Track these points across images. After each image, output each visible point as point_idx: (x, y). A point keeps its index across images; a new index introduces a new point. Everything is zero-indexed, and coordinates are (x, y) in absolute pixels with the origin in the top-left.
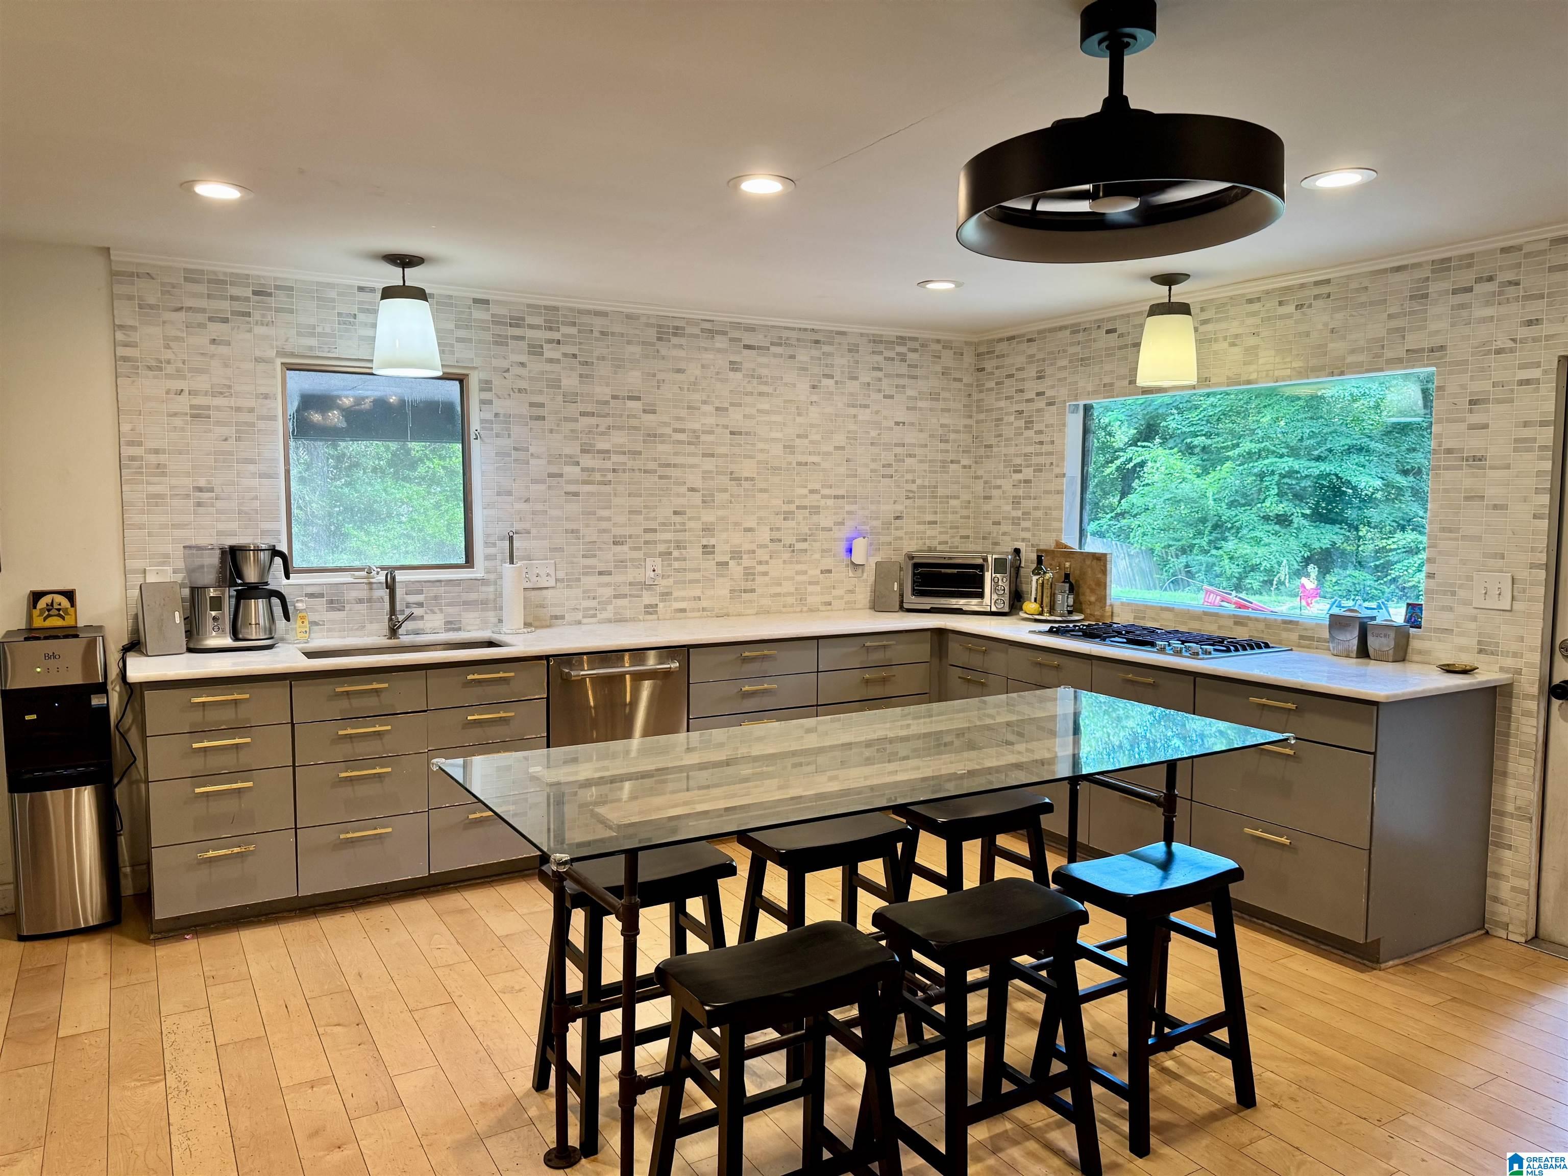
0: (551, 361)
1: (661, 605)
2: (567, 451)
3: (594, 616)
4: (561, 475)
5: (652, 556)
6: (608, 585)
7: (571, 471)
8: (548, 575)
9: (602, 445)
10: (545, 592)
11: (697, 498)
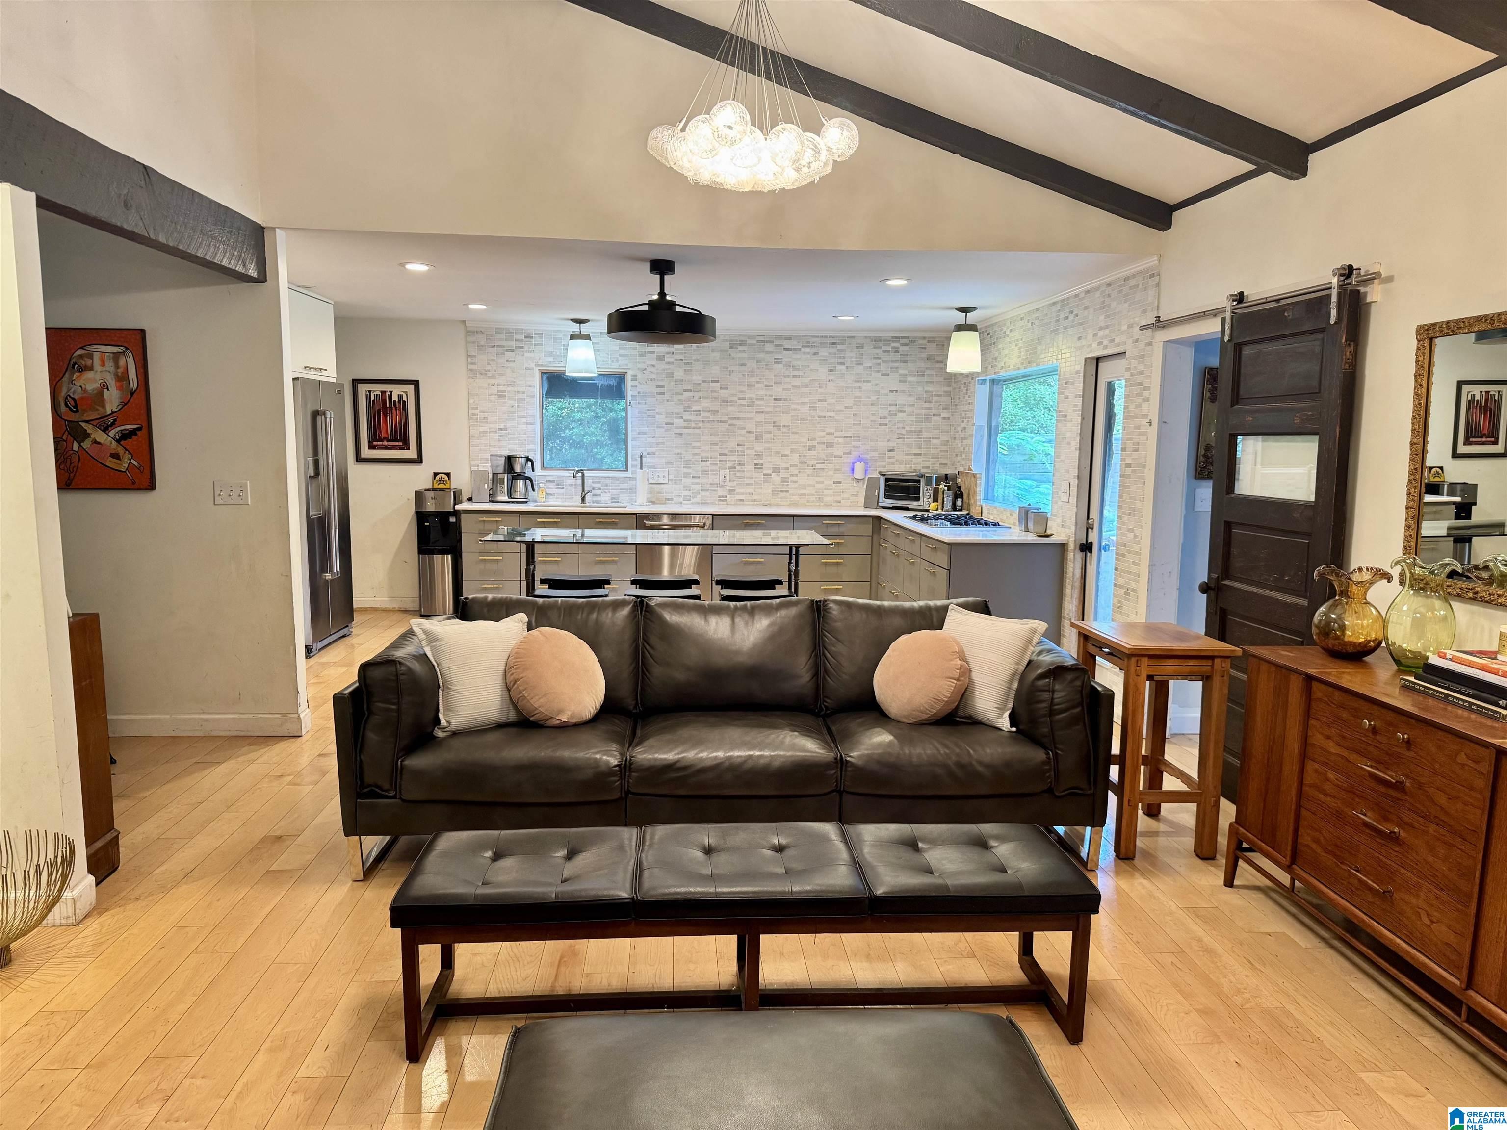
0: (668, 363)
1: (728, 496)
2: (676, 411)
4: (672, 424)
5: (725, 469)
6: (697, 484)
7: (677, 421)
8: (664, 477)
9: (694, 408)
10: (662, 485)
11: (752, 437)
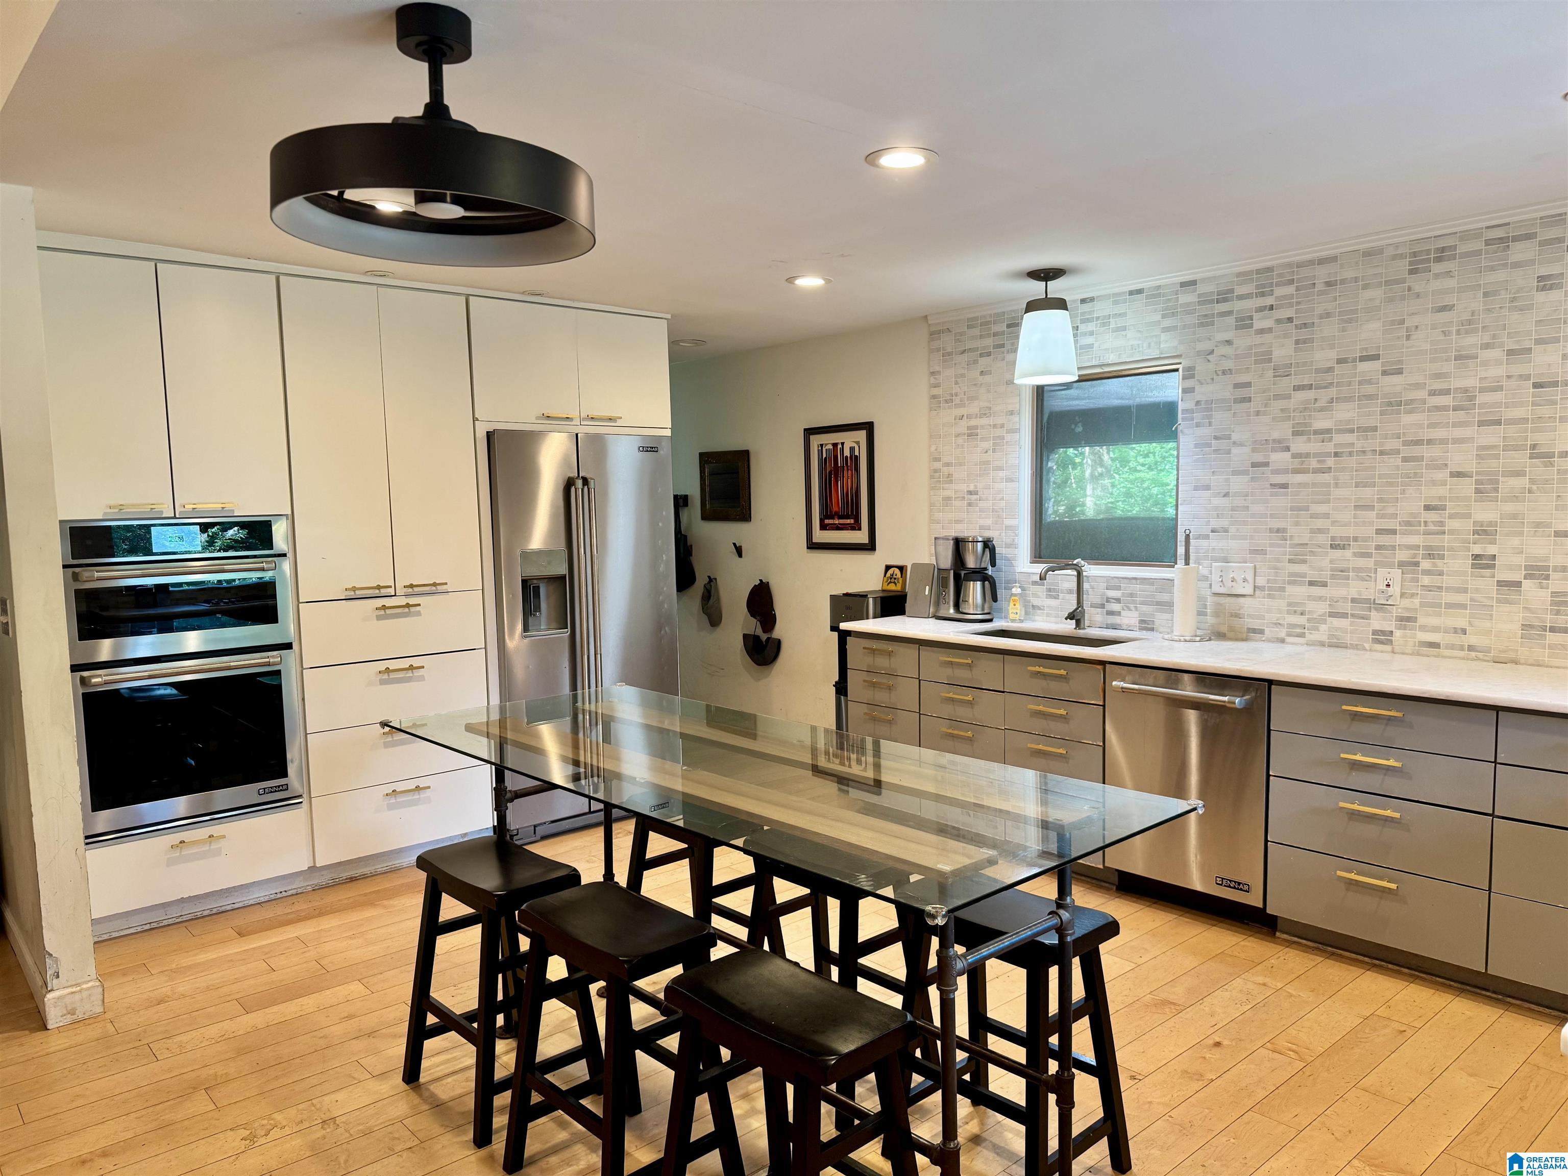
1: (1398, 633)
2: (1276, 435)
3: (1302, 635)
4: (1266, 464)
5: (1390, 566)
6: (1320, 598)
7: (1279, 458)
8: (1245, 580)
9: (1319, 424)
10: (1242, 600)
11: (1467, 487)
